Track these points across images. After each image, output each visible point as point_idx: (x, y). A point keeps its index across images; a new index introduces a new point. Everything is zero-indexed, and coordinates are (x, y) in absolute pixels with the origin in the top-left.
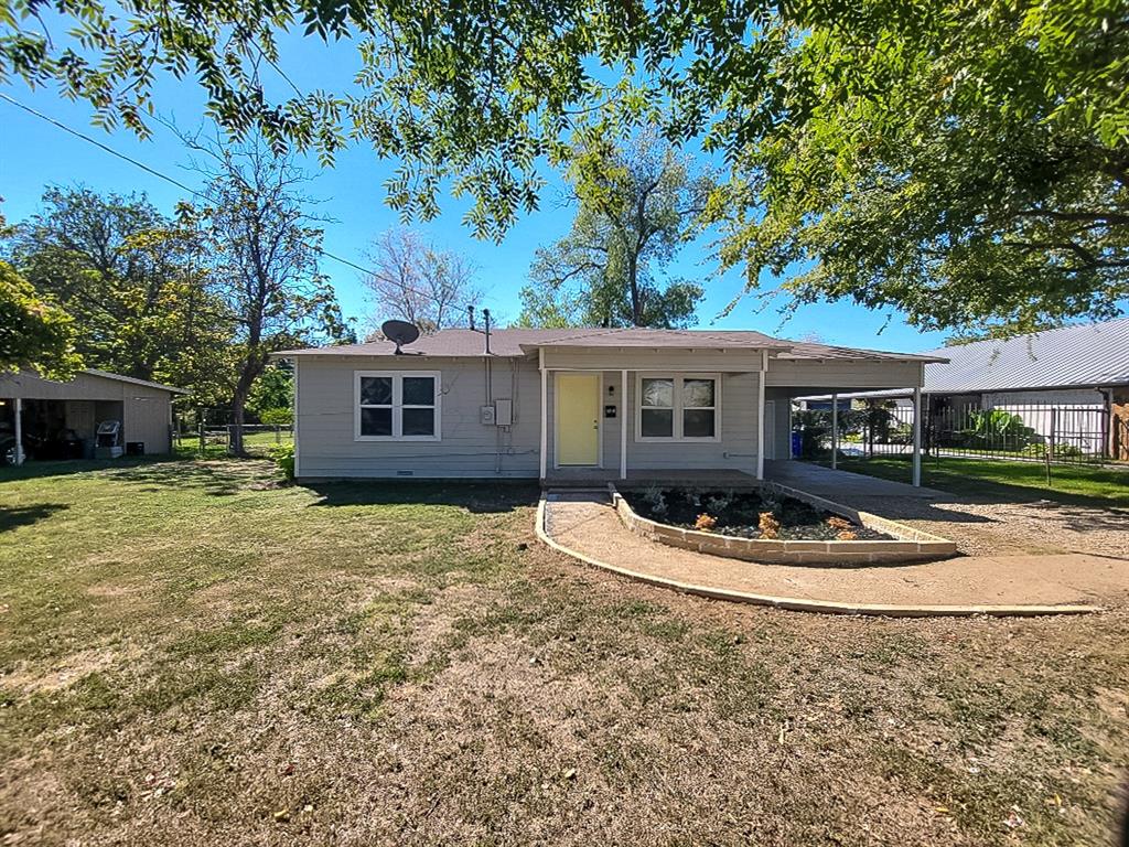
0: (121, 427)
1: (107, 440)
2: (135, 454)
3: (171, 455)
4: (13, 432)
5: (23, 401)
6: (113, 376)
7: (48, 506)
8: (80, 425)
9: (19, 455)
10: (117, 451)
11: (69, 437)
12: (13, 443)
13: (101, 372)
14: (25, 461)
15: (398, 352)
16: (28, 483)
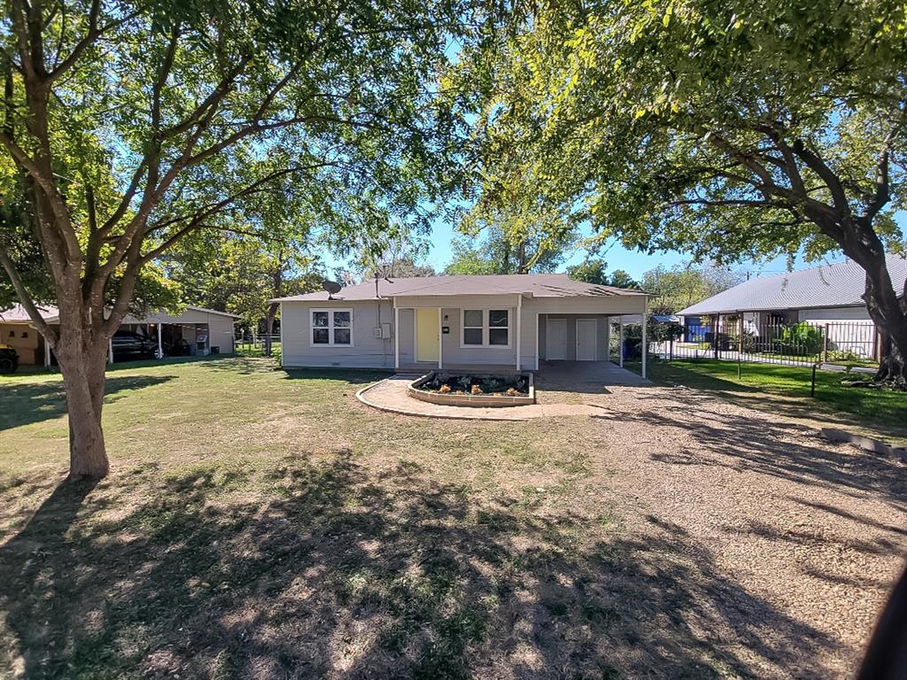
0: (208, 338)
1: (201, 346)
2: (215, 353)
3: (234, 354)
4: (158, 342)
5: (162, 325)
6: (204, 310)
7: (171, 377)
8: (188, 337)
9: (160, 353)
10: (206, 351)
11: (184, 344)
12: (158, 347)
13: (199, 308)
14: (164, 356)
15: (330, 298)
16: (164, 367)
